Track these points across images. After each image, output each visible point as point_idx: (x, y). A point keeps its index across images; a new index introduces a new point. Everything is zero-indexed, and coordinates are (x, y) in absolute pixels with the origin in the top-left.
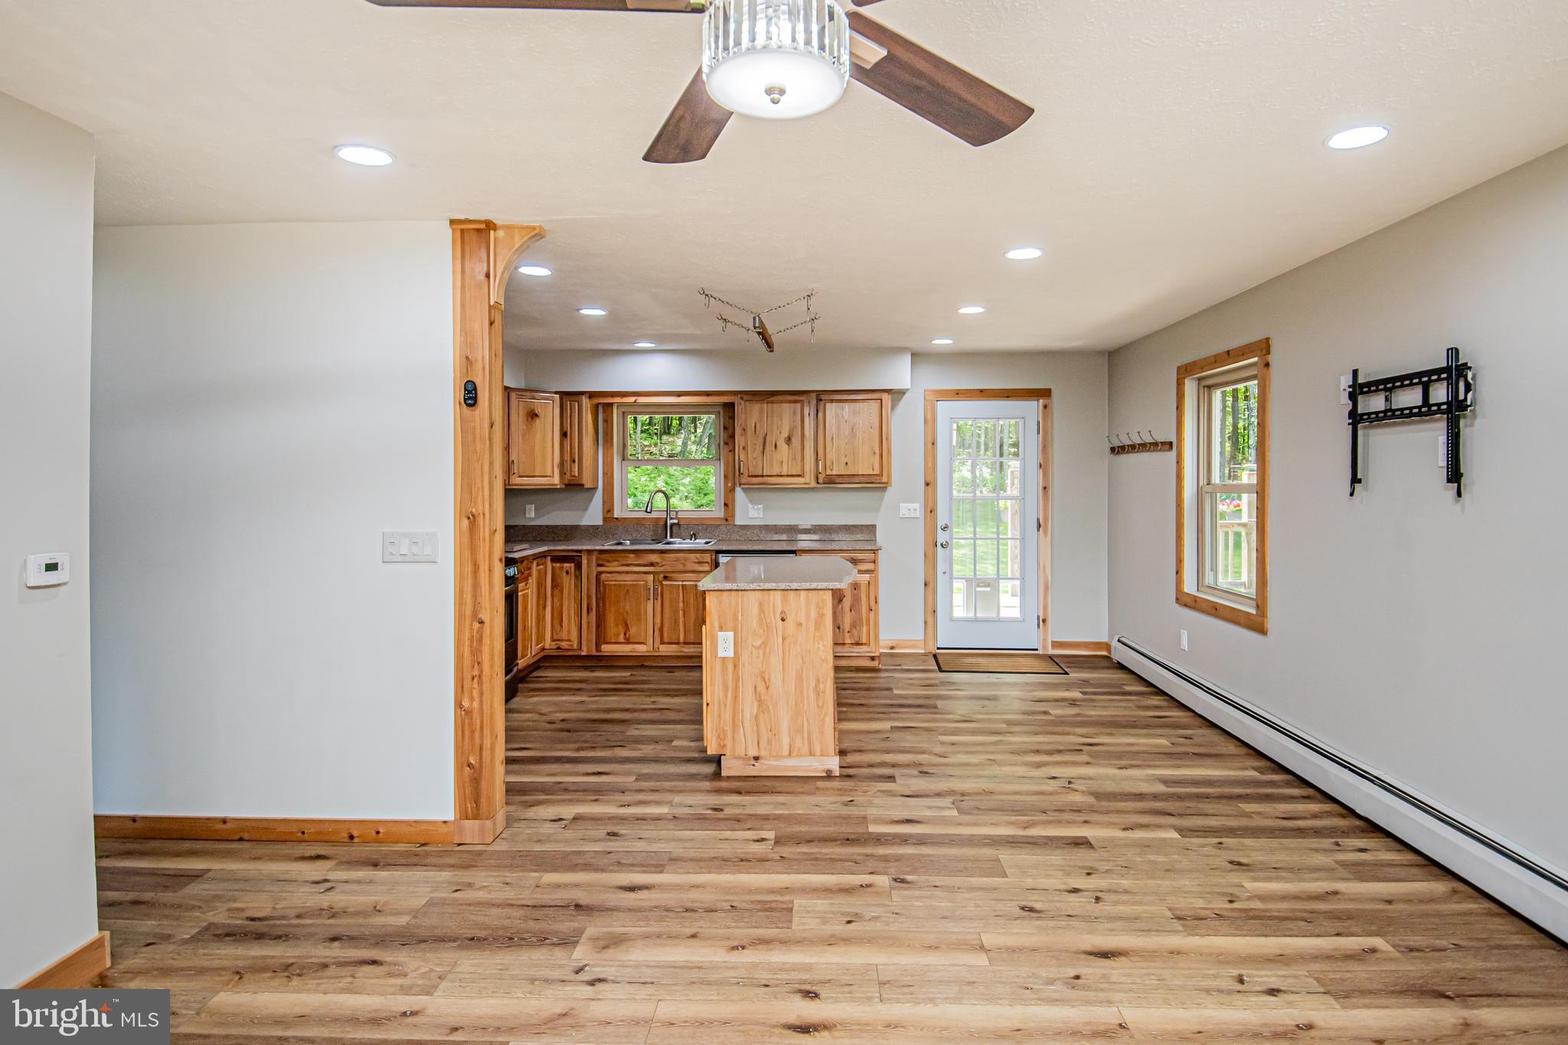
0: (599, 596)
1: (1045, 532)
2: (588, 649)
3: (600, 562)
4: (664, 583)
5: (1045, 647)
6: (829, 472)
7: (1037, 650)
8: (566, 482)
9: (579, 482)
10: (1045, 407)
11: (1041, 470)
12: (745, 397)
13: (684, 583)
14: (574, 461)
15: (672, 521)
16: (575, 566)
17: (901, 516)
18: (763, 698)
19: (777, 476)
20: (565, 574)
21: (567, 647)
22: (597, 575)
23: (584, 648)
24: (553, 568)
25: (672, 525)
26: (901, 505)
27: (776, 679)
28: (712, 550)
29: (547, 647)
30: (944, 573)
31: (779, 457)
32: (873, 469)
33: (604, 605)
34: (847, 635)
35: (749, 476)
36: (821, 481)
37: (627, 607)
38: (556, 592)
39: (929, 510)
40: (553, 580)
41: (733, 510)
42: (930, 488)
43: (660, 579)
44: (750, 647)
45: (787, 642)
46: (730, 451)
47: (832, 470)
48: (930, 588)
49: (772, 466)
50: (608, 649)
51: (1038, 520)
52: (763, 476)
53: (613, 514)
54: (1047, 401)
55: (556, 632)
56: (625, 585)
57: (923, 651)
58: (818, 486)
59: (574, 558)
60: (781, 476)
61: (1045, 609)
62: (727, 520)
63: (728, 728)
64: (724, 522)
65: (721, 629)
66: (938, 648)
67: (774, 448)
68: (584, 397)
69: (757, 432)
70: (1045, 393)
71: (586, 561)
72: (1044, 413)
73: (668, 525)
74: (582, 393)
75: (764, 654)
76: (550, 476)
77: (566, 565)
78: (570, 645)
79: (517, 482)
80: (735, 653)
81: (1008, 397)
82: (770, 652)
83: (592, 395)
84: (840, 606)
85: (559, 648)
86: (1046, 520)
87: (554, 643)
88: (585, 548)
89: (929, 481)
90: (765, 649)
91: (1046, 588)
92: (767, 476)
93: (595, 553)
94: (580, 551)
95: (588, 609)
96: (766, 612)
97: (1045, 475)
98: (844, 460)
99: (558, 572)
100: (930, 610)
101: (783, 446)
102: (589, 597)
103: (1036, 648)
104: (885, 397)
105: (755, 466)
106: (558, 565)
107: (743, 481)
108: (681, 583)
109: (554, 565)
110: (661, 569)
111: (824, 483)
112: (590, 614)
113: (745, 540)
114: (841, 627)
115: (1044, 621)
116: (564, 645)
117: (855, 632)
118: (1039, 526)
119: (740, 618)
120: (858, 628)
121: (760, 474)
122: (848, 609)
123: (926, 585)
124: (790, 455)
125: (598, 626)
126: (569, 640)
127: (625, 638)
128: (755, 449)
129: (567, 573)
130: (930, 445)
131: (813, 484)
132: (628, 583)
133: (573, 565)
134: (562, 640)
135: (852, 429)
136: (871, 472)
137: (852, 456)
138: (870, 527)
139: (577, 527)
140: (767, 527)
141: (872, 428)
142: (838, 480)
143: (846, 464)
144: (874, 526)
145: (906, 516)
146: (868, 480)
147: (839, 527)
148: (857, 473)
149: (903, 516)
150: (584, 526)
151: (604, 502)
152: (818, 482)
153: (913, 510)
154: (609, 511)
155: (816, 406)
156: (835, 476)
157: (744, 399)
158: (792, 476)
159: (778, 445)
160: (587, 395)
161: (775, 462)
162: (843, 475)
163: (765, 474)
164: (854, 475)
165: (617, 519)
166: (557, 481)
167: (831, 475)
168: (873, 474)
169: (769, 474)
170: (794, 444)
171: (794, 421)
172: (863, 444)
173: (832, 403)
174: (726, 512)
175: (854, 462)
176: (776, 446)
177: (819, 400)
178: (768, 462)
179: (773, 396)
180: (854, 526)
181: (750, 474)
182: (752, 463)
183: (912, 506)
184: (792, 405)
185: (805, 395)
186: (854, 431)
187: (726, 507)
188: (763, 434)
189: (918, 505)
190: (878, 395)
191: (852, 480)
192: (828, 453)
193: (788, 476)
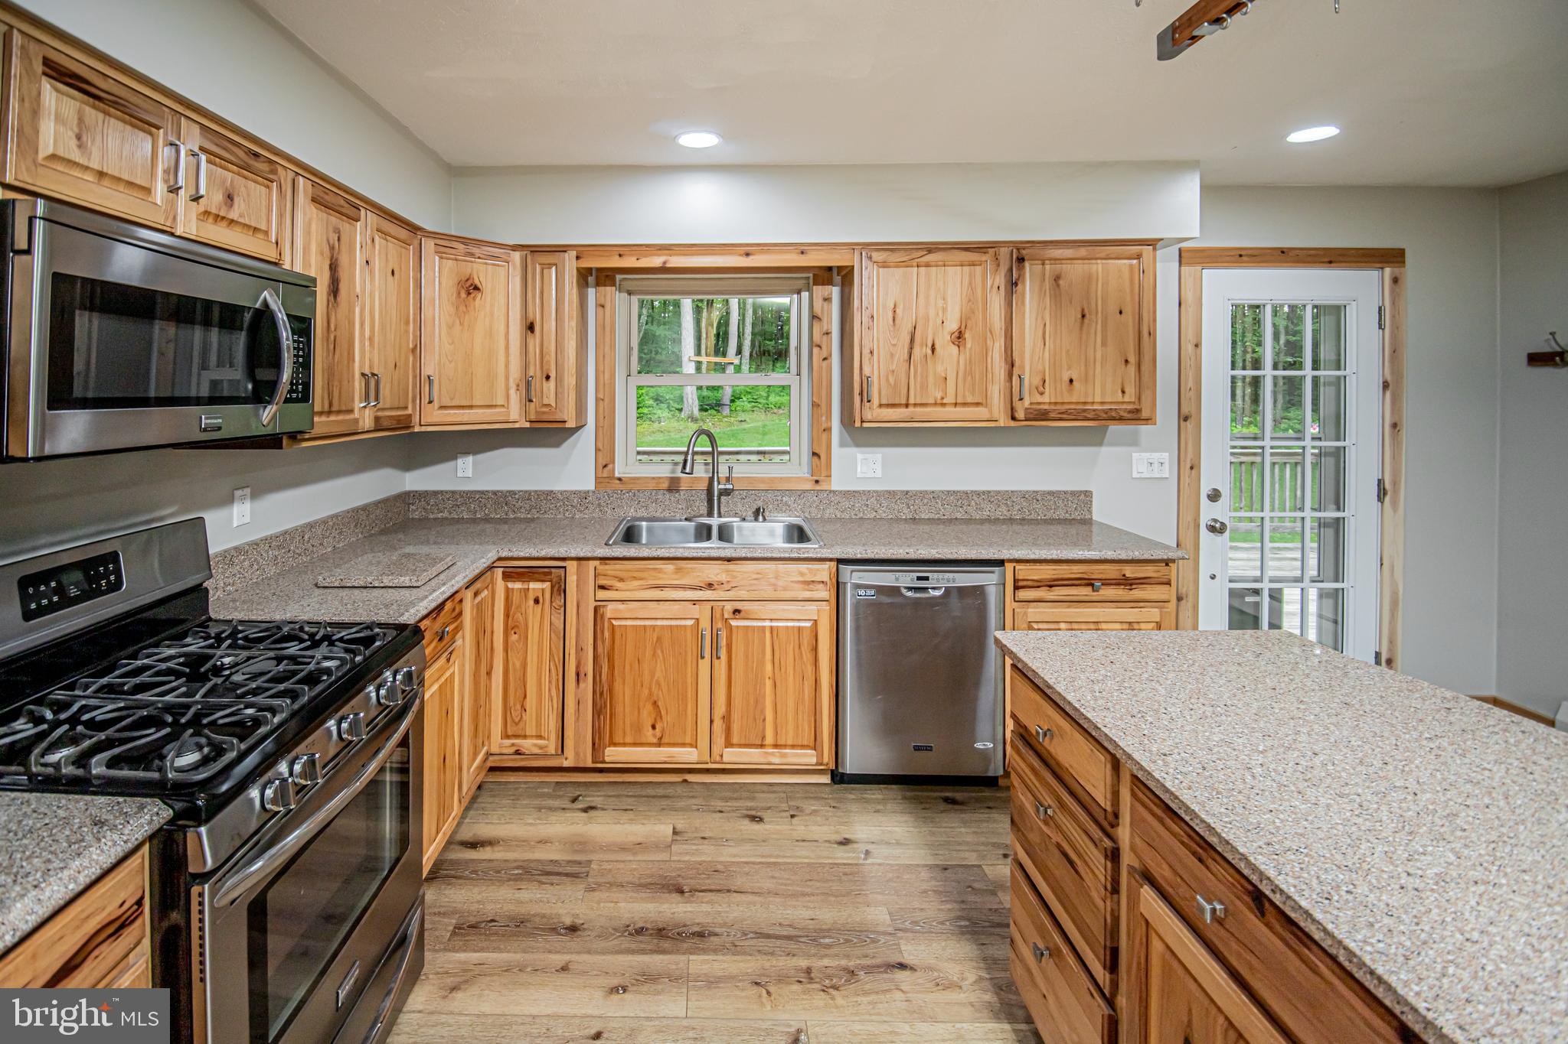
0: (600, 650)
1: (1395, 504)
2: (577, 754)
3: (602, 582)
4: (734, 623)
6: (1037, 398)
8: (533, 417)
9: (558, 417)
10: (1395, 280)
11: (1388, 395)
12: (876, 256)
13: (775, 624)
14: (548, 378)
15: (725, 486)
16: (552, 587)
17: (1135, 475)
19: (936, 404)
20: (531, 602)
21: (536, 751)
22: (596, 609)
23: (569, 751)
24: (507, 590)
26: (1135, 456)
28: (833, 559)
29: (495, 749)
30: (1213, 577)
31: (939, 367)
32: (1124, 393)
33: (612, 667)
35: (881, 406)
36: (1020, 415)
37: (658, 674)
38: (514, 638)
39: (1188, 466)
40: (507, 615)
41: (829, 464)
42: (1189, 426)
43: (726, 616)
46: (825, 359)
47: (1043, 394)
48: (1188, 604)
49: (924, 387)
50: (614, 755)
51: (1380, 482)
52: (907, 405)
53: (614, 470)
54: (1397, 270)
55: (513, 721)
56: (654, 627)
58: (1013, 424)
59: (551, 573)
60: (943, 405)
61: (1392, 642)
62: (817, 482)
64: (813, 486)
67: (929, 354)
68: (567, 255)
69: (897, 321)
70: (1393, 257)
71: (575, 578)
72: (1392, 291)
73: (716, 492)
74: (565, 248)
76: (503, 406)
77: (533, 585)
78: (541, 748)
79: (435, 420)
81: (1330, 262)
85: (518, 753)
86: (1395, 483)
87: (508, 742)
88: (573, 553)
89: (1187, 414)
91: (1395, 605)
92: (915, 405)
93: (595, 563)
94: (562, 559)
95: (578, 674)
97: (1396, 401)
98: (1066, 378)
99: (516, 598)
101: (947, 348)
102: (580, 650)
104: (1149, 252)
105: (892, 388)
106: (518, 585)
107: (868, 416)
108: (767, 624)
109: (510, 585)
110: (731, 595)
111: (1028, 420)
112: (582, 685)
113: (851, 520)
115: (1389, 659)
116: (528, 745)
118: (1382, 493)
121: (904, 401)
124: (962, 366)
125: (598, 712)
126: (540, 737)
127: (654, 736)
128: (892, 355)
129: (537, 601)
130: (1191, 348)
131: (1003, 421)
132: (659, 623)
133: (547, 585)
134: (525, 737)
135: (1083, 316)
136: (1119, 397)
137: (1083, 368)
138: (1082, 497)
139: (549, 494)
140: (891, 494)
141: (1121, 313)
142: (1052, 415)
143: (1071, 381)
144: (1088, 494)
145: (1143, 476)
146: (1113, 414)
147: (1024, 495)
148: (1090, 400)
149: (1138, 476)
150: (562, 493)
151: (597, 450)
152: (1013, 418)
153: (1156, 465)
154: (605, 466)
155: (1011, 270)
156: (1046, 407)
157: (874, 259)
158: (965, 404)
159: (937, 346)
160: (574, 253)
161: (931, 379)
162: (1063, 403)
163: (912, 401)
164: (1085, 403)
165: (620, 479)
166: (515, 415)
167: (1040, 403)
168: (1123, 403)
169: (918, 401)
170: (968, 345)
171: (970, 301)
172: (1104, 344)
173: (1043, 265)
174: (816, 467)
175: (1086, 378)
176: (933, 350)
177: (1020, 260)
178: (919, 379)
179: (930, 252)
180: (1051, 493)
181: (883, 402)
182: (887, 380)
183: (1156, 457)
184: (966, 269)
185: (991, 251)
186: (1086, 319)
187: (817, 459)
188: (910, 326)
189: (1166, 456)
190: (1135, 249)
191: (1081, 413)
192: (1035, 362)
193: (956, 405)
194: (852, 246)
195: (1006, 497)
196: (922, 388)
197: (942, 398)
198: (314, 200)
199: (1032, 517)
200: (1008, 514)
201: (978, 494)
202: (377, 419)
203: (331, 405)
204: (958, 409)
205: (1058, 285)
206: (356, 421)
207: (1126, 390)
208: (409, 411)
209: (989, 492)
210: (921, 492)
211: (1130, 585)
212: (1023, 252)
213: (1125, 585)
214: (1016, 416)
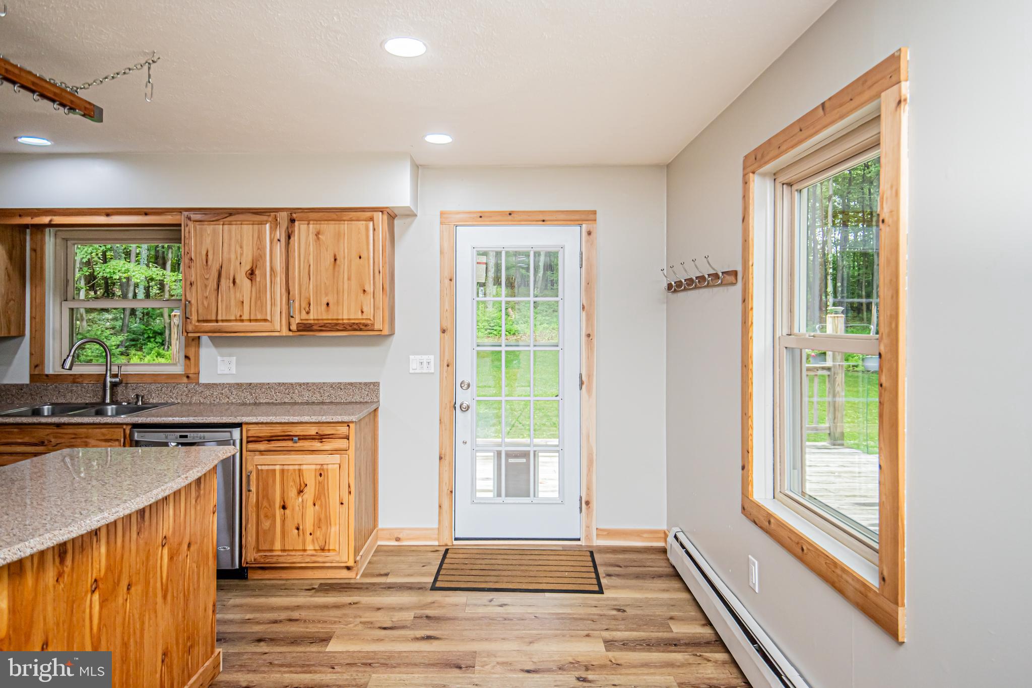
1: (589, 391)
5: (588, 537)
6: (304, 316)
7: (579, 540)
10: (589, 233)
11: (584, 314)
12: (194, 217)
15: (114, 380)
17: (411, 371)
19: (236, 320)
25: (114, 385)
26: (412, 357)
28: (127, 424)
30: (466, 442)
31: (238, 295)
34: (309, 538)
35: (198, 321)
36: (295, 328)
39: (446, 365)
41: (197, 364)
42: (447, 336)
47: (308, 313)
48: (447, 463)
49: (228, 308)
51: (581, 376)
52: (217, 321)
53: (42, 369)
54: (590, 226)
57: (436, 543)
58: (291, 334)
60: (242, 321)
61: (589, 489)
62: (188, 377)
64: (185, 380)
66: (456, 539)
67: (232, 285)
69: (210, 263)
70: (588, 217)
72: (588, 241)
73: (108, 384)
81: (543, 220)
84: (300, 499)
86: (590, 376)
89: (445, 328)
91: (590, 462)
92: (223, 321)
97: (589, 318)
98: (325, 301)
100: (446, 490)
101: (244, 282)
103: (578, 537)
104: (378, 216)
105: (208, 308)
107: (190, 328)
111: (298, 331)
113: (211, 403)
114: (301, 527)
115: (587, 503)
117: (318, 533)
118: (582, 383)
120: (324, 528)
121: (214, 318)
122: (310, 503)
123: (442, 458)
124: (254, 294)
128: (206, 286)
130: (447, 282)
131: (285, 332)
135: (335, 260)
136: (359, 316)
137: (335, 295)
138: (372, 386)
140: (239, 385)
141: (360, 258)
142: (315, 327)
143: (328, 304)
144: (376, 385)
145: (417, 371)
146: (355, 327)
147: (332, 385)
148: (340, 317)
149: (413, 372)
151: (31, 355)
152: (290, 330)
153: (425, 364)
154: (36, 366)
155: (288, 228)
156: (312, 322)
157: (192, 219)
158: (256, 320)
159: (237, 281)
161: (233, 303)
162: (322, 319)
163: (220, 318)
164: (337, 319)
165: (47, 376)
167: (307, 320)
168: (363, 319)
169: (224, 318)
170: (258, 279)
171: (258, 249)
172: (349, 279)
173: (308, 224)
174: (187, 367)
175: (338, 302)
176: (234, 282)
177: (292, 221)
178: (224, 302)
179: (231, 215)
180: (351, 384)
181: (200, 319)
182: (203, 303)
183: (425, 358)
184: (256, 227)
185: (272, 214)
186: (338, 262)
187: (187, 361)
188: (218, 266)
189: (432, 357)
190: (368, 214)
191: (335, 326)
192: (303, 291)
193: (250, 320)
194: (180, 211)
196: (225, 308)
197: (241, 316)
199: (337, 401)
200: (321, 399)
201: (300, 385)
204: (253, 324)
205: (318, 238)
207: (364, 310)
209: (308, 383)
210: (260, 384)
211: (321, 439)
212: (294, 215)
213: (318, 439)
214: (291, 328)
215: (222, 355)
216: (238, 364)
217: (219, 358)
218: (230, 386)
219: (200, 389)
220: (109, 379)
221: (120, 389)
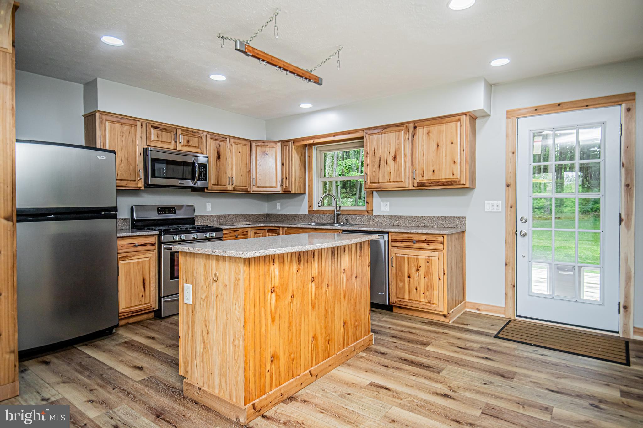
1: (627, 225)
5: (625, 331)
6: (421, 178)
7: (617, 333)
8: (284, 191)
9: (289, 190)
10: (629, 110)
11: (623, 170)
12: (369, 132)
14: (287, 179)
15: (338, 213)
17: (486, 210)
18: (206, 341)
19: (387, 182)
25: (338, 215)
26: (486, 202)
27: (212, 329)
28: (340, 230)
30: (524, 256)
31: (388, 169)
32: (453, 174)
34: (422, 295)
35: (371, 183)
36: (416, 185)
39: (510, 207)
41: (372, 206)
42: (510, 189)
44: (200, 298)
45: (218, 298)
47: (423, 176)
48: (510, 268)
49: (384, 176)
51: (620, 214)
52: (379, 183)
53: (312, 208)
54: (630, 105)
57: (502, 316)
58: (414, 188)
59: (277, 231)
60: (390, 182)
61: (627, 298)
62: (368, 212)
63: (189, 359)
64: (367, 213)
65: (186, 282)
66: (518, 316)
67: (385, 164)
68: (290, 142)
69: (375, 154)
70: (629, 98)
71: (281, 233)
72: (627, 116)
73: (336, 214)
74: (290, 141)
75: (207, 306)
76: (275, 187)
79: (256, 190)
80: (193, 302)
81: (587, 106)
82: (209, 306)
83: (295, 141)
86: (628, 215)
89: (509, 184)
90: (207, 303)
91: (628, 278)
92: (381, 183)
93: (286, 229)
94: (279, 227)
96: (208, 272)
97: (628, 173)
98: (432, 170)
100: (509, 284)
101: (391, 162)
103: (617, 331)
104: (463, 118)
105: (375, 177)
107: (367, 187)
111: (418, 186)
113: (378, 225)
114: (418, 289)
115: (625, 307)
117: (427, 293)
118: (621, 219)
119: (195, 275)
120: (430, 291)
121: (377, 181)
122: (422, 277)
123: (506, 265)
124: (396, 168)
128: (374, 166)
130: (511, 154)
131: (411, 187)
135: (438, 146)
136: (451, 177)
137: (438, 166)
138: (461, 219)
139: (296, 215)
140: (391, 217)
141: (452, 143)
142: (427, 184)
143: (434, 171)
144: (464, 218)
145: (490, 211)
146: (449, 183)
147: (438, 218)
148: (440, 178)
149: (487, 211)
150: (299, 214)
151: (308, 201)
152: (414, 186)
153: (495, 207)
154: (310, 207)
155: (413, 132)
156: (425, 181)
157: (368, 133)
158: (397, 182)
159: (388, 162)
160: (292, 141)
161: (386, 173)
162: (431, 180)
163: (380, 181)
164: (439, 179)
165: (314, 211)
166: (279, 189)
167: (423, 180)
168: (454, 178)
169: (382, 181)
170: (398, 160)
171: (398, 144)
172: (446, 156)
173: (423, 128)
174: (368, 207)
175: (439, 170)
176: (387, 163)
177: (415, 127)
178: (382, 173)
179: (385, 128)
180: (449, 217)
181: (371, 182)
182: (373, 174)
183: (495, 202)
184: (397, 133)
185: (405, 125)
186: (439, 147)
187: (368, 204)
188: (379, 155)
189: (500, 202)
190: (457, 118)
191: (437, 183)
192: (420, 164)
193: (394, 182)
194: (363, 130)
195: (431, 218)
196: (383, 176)
197: (390, 180)
198: (211, 138)
199: (441, 226)
200: (432, 225)
201: (421, 217)
202: (234, 188)
203: (218, 183)
204: (395, 183)
205: (429, 135)
206: (227, 188)
207: (454, 173)
208: (247, 187)
209: (425, 216)
210: (401, 216)
211: (428, 243)
212: (416, 124)
213: (426, 243)
214: (414, 185)
215: (383, 201)
216: (390, 206)
217: (382, 203)
218: (387, 217)
219: (373, 218)
220: (336, 212)
221: (340, 217)
